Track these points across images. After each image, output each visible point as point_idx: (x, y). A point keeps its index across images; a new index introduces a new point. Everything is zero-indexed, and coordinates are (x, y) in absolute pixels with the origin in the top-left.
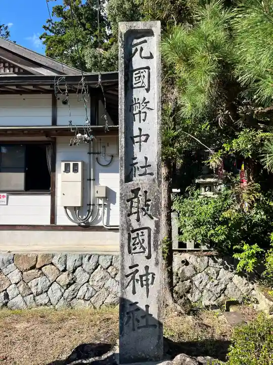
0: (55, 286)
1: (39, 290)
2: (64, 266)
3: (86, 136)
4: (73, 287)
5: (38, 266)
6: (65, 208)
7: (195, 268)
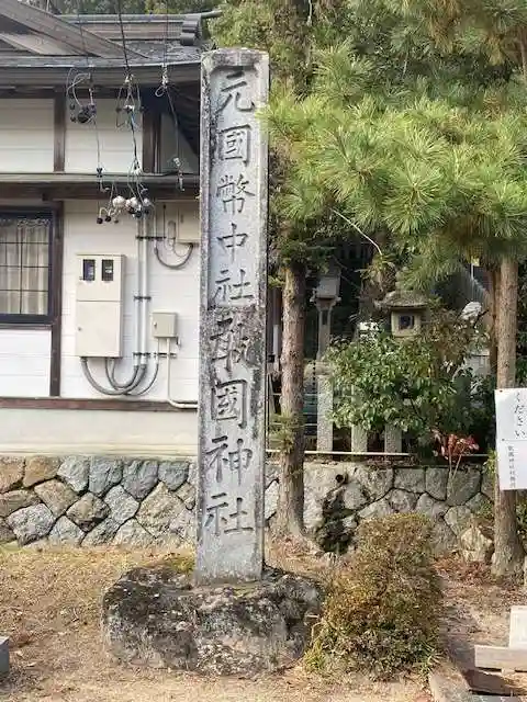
0: (65, 524)
1: (30, 532)
2: (84, 483)
3: (134, 201)
4: (102, 527)
5: (26, 483)
6: (84, 358)
7: (365, 493)
